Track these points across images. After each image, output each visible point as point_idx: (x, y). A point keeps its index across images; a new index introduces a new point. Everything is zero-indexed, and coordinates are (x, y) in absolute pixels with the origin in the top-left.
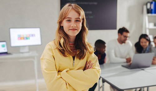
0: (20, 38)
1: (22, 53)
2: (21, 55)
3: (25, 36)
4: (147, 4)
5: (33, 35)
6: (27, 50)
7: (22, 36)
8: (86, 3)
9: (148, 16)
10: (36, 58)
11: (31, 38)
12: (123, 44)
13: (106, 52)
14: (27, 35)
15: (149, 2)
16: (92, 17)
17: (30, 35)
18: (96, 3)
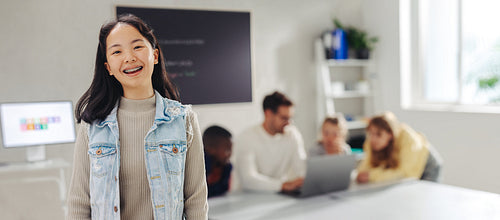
0: (27, 126)
1: (32, 162)
2: (30, 167)
3: (37, 122)
4: (322, 37)
5: (55, 120)
6: (40, 155)
7: (30, 122)
8: (177, 42)
9: (330, 68)
10: (62, 172)
11: (51, 126)
12: (278, 137)
13: (233, 160)
14: (41, 119)
15: (327, 32)
16: (192, 74)
17: (47, 120)
18: (200, 42)
